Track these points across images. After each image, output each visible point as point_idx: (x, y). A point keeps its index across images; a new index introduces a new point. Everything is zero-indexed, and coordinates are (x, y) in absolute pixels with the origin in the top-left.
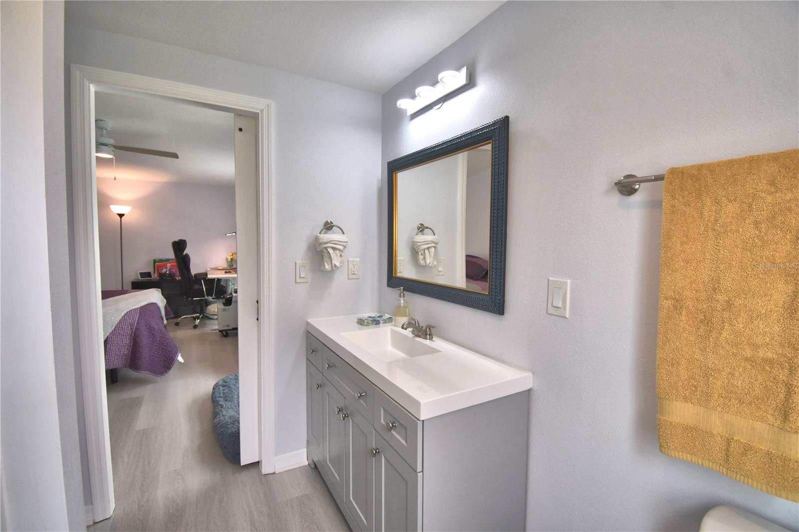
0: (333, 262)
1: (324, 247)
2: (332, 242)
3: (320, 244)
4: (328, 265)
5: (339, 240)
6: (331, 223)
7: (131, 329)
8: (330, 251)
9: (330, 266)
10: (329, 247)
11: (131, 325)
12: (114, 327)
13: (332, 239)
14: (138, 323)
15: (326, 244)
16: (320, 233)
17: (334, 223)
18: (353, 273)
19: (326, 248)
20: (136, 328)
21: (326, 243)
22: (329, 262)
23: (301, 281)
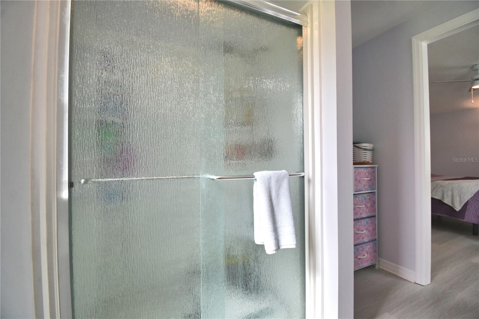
12: (473, 195)
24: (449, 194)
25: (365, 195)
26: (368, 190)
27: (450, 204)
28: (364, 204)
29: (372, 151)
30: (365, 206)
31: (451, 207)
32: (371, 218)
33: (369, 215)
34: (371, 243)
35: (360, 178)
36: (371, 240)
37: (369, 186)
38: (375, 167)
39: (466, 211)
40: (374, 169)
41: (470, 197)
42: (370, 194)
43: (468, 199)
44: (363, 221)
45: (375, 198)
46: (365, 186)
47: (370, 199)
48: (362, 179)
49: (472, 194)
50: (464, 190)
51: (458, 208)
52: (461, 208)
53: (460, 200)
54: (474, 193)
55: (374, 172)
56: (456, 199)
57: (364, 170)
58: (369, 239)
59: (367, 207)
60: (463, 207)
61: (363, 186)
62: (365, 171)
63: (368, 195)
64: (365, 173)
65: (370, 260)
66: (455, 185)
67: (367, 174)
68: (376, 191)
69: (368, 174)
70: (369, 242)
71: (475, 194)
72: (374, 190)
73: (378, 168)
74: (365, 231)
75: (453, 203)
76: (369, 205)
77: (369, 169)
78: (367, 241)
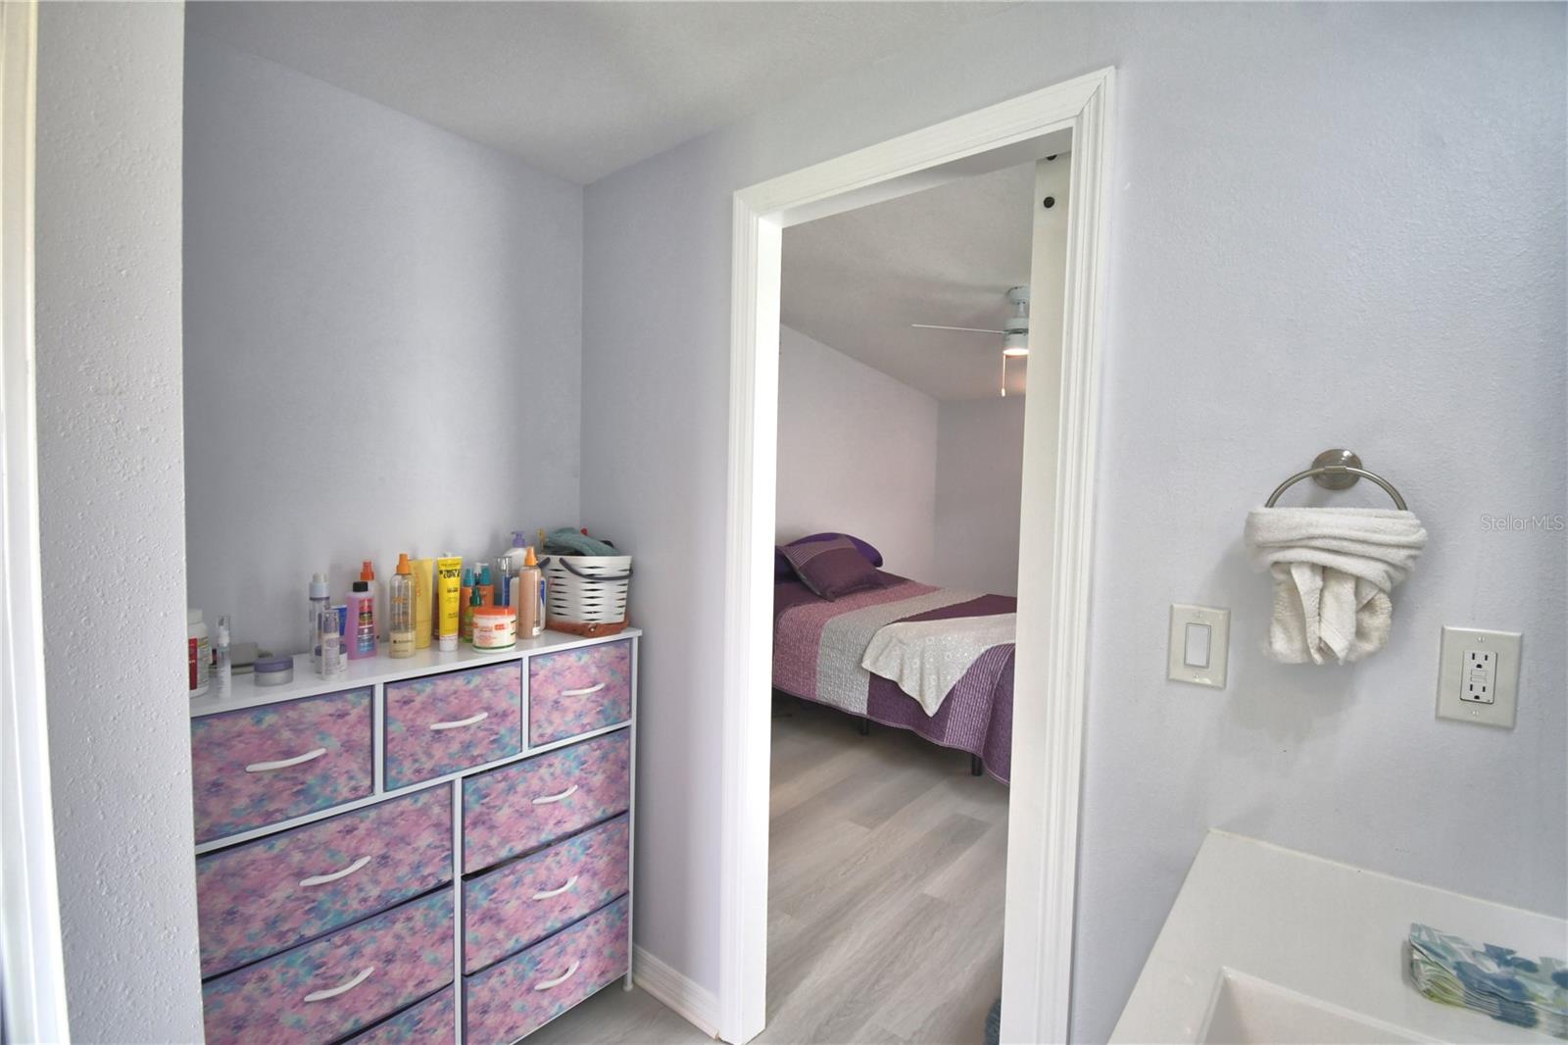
0: (1314, 630)
1: (1276, 563)
2: (1314, 543)
3: (1264, 547)
4: (1290, 639)
5: (1361, 535)
6: (1354, 461)
7: (991, 682)
8: (1304, 580)
9: (1298, 645)
10: (1302, 563)
11: (993, 675)
12: (965, 672)
13: (1317, 532)
14: (1002, 675)
15: (1289, 547)
16: (1271, 503)
17: (1370, 463)
18: (1470, 696)
19: (1285, 567)
20: (998, 684)
21: (1288, 545)
22: (1293, 624)
23: (1187, 675)
24: (914, 667)
25: (584, 748)
26: (593, 729)
27: (915, 695)
28: (576, 783)
29: (626, 581)
30: (582, 786)
31: (918, 702)
32: (604, 824)
33: (598, 814)
34: (602, 918)
35: (559, 692)
36: (602, 904)
37: (599, 712)
38: (630, 640)
39: (947, 719)
40: (627, 644)
41: (959, 677)
42: (605, 741)
43: (954, 683)
44: (564, 848)
45: (629, 749)
46: (580, 716)
47: (604, 758)
48: (566, 693)
49: (963, 669)
50: (948, 656)
51: (931, 709)
52: (937, 708)
53: (938, 686)
54: (968, 665)
55: (625, 658)
56: (929, 681)
57: (580, 659)
58: (592, 902)
59: (589, 791)
60: (942, 705)
61: (570, 717)
62: (586, 658)
63: (594, 744)
64: (584, 669)
65: (597, 973)
66: (930, 640)
67: (593, 670)
68: (632, 722)
69: (598, 667)
70: (594, 911)
71: (971, 668)
72: (625, 720)
73: (639, 637)
74: (572, 882)
75: (921, 692)
76: (597, 780)
77: (603, 649)
78: (586, 911)
